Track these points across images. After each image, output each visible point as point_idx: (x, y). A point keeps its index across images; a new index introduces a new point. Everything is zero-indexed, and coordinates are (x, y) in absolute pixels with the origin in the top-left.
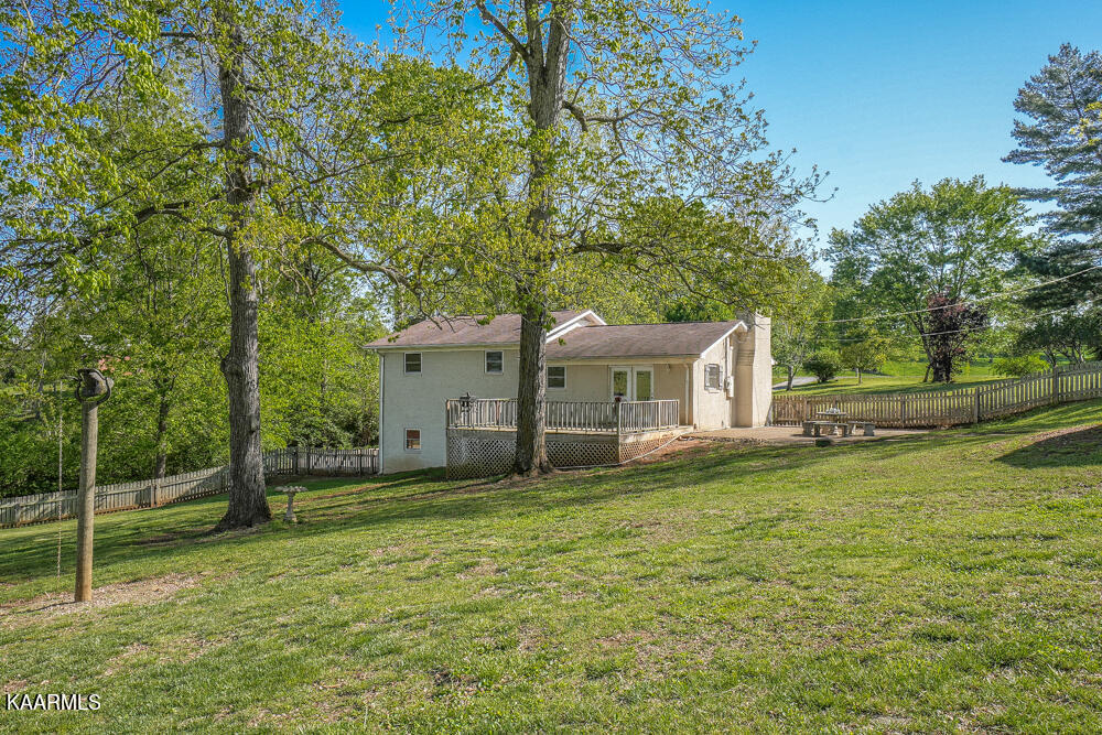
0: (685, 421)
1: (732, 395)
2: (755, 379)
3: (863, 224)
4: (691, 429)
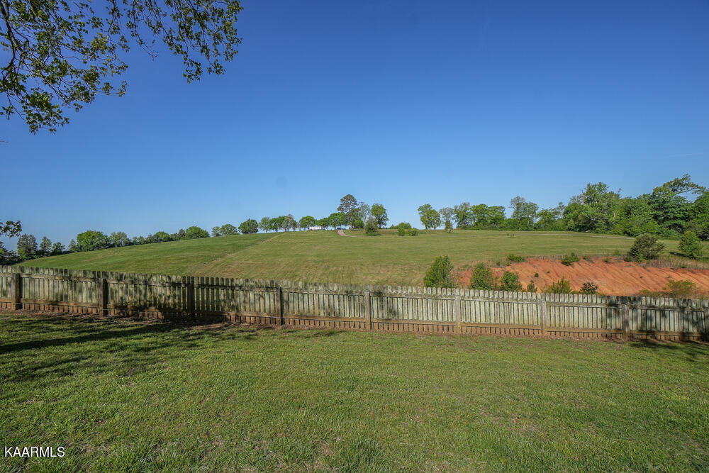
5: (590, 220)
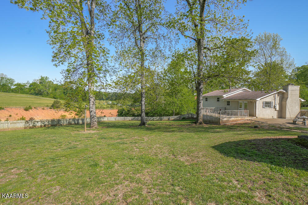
1: (277, 109)
2: (288, 105)
5: (40, 91)
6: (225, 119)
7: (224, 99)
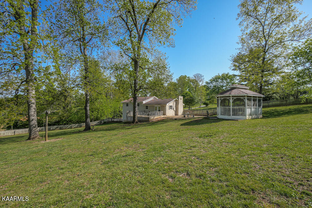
0: (164, 114)
1: (175, 110)
2: (179, 107)
3: (210, 80)
4: (166, 116)
6: (152, 118)
7: (144, 104)
